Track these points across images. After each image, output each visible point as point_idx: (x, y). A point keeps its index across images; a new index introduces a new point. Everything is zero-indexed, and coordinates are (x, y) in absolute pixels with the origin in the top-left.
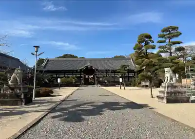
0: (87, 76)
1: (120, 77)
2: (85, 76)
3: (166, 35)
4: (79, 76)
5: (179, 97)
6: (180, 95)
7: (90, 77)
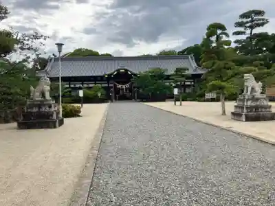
0: (119, 86)
1: (175, 87)
2: (115, 86)
3: (247, 22)
4: (107, 85)
5: (262, 112)
6: (263, 110)
7: (124, 87)
